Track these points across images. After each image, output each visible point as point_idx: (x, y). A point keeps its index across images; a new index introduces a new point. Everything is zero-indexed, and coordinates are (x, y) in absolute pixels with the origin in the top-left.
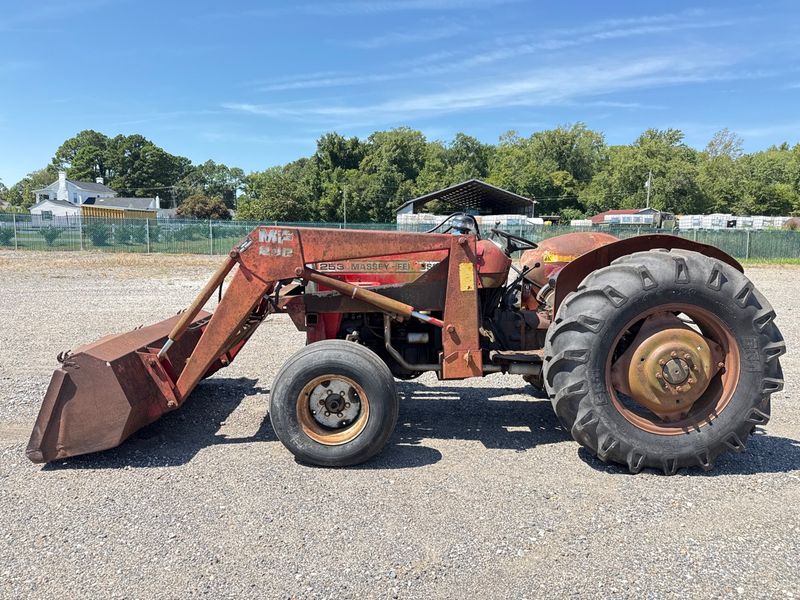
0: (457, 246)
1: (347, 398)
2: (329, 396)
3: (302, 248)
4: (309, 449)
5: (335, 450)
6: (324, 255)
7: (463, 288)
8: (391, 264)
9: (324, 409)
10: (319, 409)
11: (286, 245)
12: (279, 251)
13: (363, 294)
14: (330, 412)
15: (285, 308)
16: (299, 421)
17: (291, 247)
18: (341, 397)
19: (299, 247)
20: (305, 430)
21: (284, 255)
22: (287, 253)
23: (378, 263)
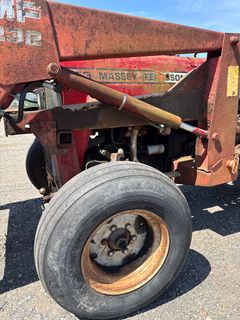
0: (229, 46)
1: (132, 230)
2: (113, 232)
3: (55, 34)
4: (102, 308)
5: (132, 297)
6: (87, 46)
7: (229, 94)
8: (139, 74)
9: (107, 249)
10: (101, 250)
11: (30, 25)
12: (20, 35)
13: (133, 103)
14: (113, 250)
15: (28, 126)
16: (85, 278)
17: (38, 30)
18: (126, 230)
19: (50, 31)
20: (94, 286)
21: (28, 42)
22: (34, 39)
23: (126, 72)
